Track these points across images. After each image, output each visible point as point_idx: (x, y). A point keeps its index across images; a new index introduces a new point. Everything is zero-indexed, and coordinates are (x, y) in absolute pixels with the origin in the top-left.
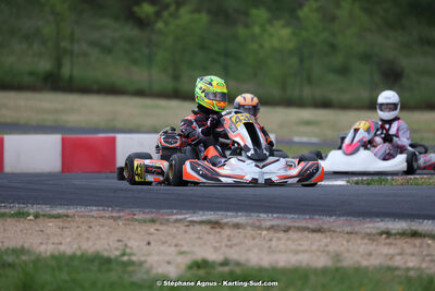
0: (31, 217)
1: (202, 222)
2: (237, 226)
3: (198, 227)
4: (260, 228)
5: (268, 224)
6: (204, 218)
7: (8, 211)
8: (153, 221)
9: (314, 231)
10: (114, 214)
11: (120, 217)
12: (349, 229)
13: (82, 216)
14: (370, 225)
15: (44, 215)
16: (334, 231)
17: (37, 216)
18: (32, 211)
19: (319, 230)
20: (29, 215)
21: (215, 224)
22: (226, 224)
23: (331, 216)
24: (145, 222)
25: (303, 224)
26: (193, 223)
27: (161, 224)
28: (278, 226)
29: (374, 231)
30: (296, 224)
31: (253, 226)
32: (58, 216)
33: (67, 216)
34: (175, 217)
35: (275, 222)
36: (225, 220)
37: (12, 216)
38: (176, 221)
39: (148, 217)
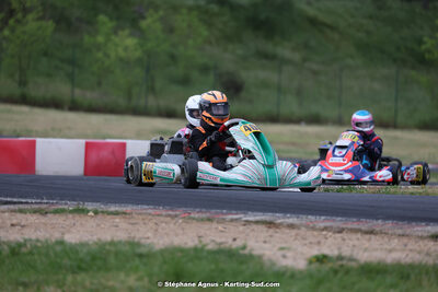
0: (91, 213)
1: (257, 222)
2: (291, 226)
3: (254, 227)
4: (313, 229)
5: (322, 225)
6: (258, 218)
7: (66, 207)
8: (209, 220)
9: (367, 233)
10: (171, 213)
11: (176, 216)
12: (400, 232)
13: (140, 214)
14: (419, 229)
15: (102, 212)
16: (385, 233)
17: (96, 213)
18: (89, 208)
19: (371, 232)
20: (88, 211)
21: (270, 224)
22: (281, 224)
23: (377, 219)
24: (202, 220)
25: (355, 226)
26: (248, 222)
27: (218, 222)
28: (331, 227)
29: (426, 234)
30: (350, 226)
31: (307, 227)
32: (116, 213)
33: (125, 213)
34: (230, 217)
35: (328, 224)
36: (279, 221)
37: (71, 212)
38: (232, 220)
39: (204, 216)
